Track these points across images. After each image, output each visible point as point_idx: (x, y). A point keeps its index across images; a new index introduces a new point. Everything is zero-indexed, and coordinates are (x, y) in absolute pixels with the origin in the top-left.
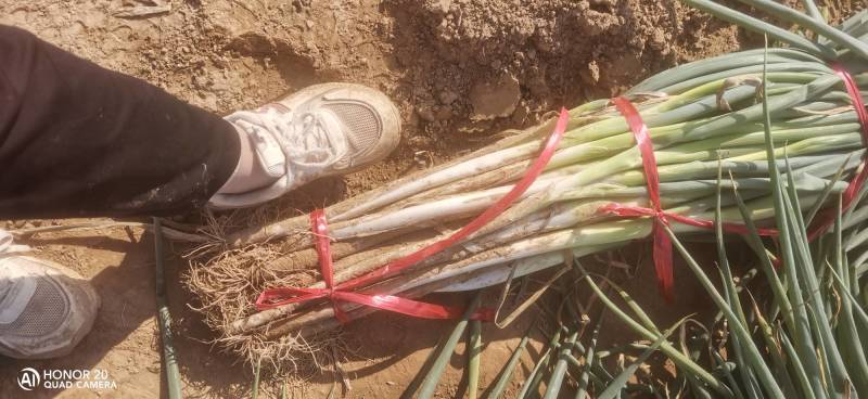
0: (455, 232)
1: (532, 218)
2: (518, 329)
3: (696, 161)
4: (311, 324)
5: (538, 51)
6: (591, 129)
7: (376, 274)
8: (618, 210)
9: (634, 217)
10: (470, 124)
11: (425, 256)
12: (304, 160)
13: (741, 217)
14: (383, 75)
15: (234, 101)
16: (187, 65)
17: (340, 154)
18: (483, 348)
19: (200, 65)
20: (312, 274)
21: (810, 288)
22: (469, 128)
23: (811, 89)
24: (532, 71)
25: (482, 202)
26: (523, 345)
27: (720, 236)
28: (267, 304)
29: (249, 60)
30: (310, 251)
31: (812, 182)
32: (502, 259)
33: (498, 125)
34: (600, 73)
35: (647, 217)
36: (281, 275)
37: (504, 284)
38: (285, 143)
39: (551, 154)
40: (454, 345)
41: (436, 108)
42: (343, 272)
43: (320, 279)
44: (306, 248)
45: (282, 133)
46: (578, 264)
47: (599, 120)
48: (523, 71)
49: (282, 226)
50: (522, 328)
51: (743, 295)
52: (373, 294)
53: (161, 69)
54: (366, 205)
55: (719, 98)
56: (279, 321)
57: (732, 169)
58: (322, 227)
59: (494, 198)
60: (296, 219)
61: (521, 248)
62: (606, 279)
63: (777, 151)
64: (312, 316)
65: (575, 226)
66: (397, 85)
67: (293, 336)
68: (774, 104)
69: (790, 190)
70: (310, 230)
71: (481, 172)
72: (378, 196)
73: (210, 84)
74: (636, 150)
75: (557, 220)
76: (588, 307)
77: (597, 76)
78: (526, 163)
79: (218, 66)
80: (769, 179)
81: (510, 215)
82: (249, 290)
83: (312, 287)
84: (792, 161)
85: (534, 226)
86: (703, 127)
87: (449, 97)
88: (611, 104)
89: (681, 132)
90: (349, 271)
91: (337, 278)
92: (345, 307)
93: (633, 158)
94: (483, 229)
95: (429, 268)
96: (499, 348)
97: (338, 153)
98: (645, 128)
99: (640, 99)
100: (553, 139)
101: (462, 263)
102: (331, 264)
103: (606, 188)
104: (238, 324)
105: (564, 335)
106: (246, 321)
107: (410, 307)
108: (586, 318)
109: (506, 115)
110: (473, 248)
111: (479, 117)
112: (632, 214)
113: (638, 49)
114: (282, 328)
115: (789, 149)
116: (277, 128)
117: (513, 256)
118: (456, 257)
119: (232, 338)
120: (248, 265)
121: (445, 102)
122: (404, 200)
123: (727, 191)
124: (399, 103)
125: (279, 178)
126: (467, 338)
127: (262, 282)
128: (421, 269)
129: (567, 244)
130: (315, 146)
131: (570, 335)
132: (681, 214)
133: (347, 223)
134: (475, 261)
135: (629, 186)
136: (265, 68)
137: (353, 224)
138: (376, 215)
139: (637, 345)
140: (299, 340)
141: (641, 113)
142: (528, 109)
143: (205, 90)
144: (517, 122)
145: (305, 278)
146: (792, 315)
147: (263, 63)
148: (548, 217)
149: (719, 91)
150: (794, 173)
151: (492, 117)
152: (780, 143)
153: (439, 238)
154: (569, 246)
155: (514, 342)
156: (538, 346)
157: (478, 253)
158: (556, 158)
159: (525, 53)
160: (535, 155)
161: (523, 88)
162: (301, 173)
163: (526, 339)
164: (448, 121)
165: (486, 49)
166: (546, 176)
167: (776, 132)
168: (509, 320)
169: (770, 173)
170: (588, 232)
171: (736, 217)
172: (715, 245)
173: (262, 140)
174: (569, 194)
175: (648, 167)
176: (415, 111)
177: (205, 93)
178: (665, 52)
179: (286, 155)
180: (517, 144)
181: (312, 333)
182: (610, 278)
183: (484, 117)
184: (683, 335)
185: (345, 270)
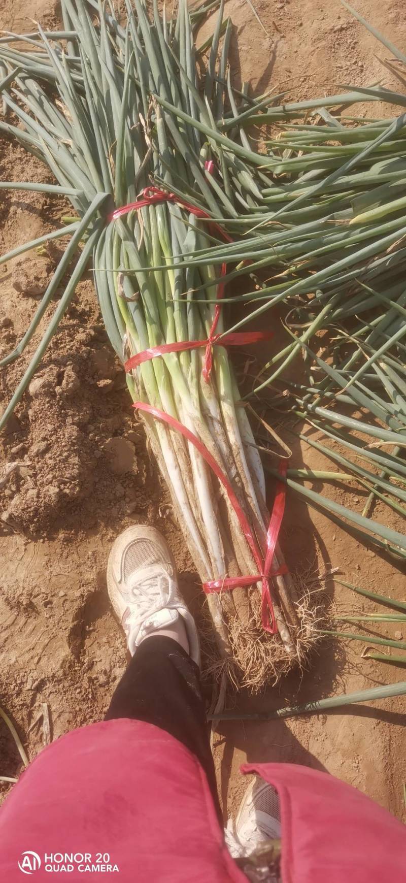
0: (222, 484)
1: (212, 428)
2: (294, 442)
3: (174, 316)
4: (289, 594)
5: (89, 423)
6: (149, 387)
7: (252, 543)
8: (208, 370)
9: (212, 358)
10: (139, 475)
11: (238, 506)
12: (167, 595)
13: (213, 287)
14: (102, 540)
15: (119, 654)
16: (90, 690)
17: (163, 571)
18: (308, 468)
19: (91, 680)
20: (251, 593)
21: (262, 243)
22: (143, 475)
23: (126, 239)
24: (103, 428)
25: (201, 466)
26: (306, 438)
27: (227, 300)
28: (273, 625)
29: (88, 642)
30: (234, 593)
31: (190, 240)
32: (241, 451)
33: (141, 454)
34: (106, 379)
35: (212, 349)
36: (252, 615)
37: (260, 451)
38: (154, 608)
39: (166, 414)
40: (306, 489)
41: (127, 499)
42: (250, 568)
43: (255, 587)
44: (232, 597)
45: (147, 611)
46: (244, 398)
47: (142, 380)
48: (103, 435)
49: (216, 615)
50: (293, 439)
51: (269, 284)
52: (267, 546)
53: (92, 711)
54: (201, 551)
55: (131, 300)
56: (286, 618)
57: (180, 293)
58: (217, 584)
59: (197, 456)
60: (210, 604)
61: (233, 438)
62: (257, 378)
63: (168, 263)
64: (282, 593)
65: (218, 399)
66: (109, 528)
67: (297, 607)
68: (136, 265)
69: (195, 255)
70: (219, 593)
71: (178, 465)
72: (194, 542)
73: (105, 672)
74: (165, 356)
75: (214, 412)
76: (278, 390)
77: (109, 381)
78: (172, 433)
79: (91, 665)
80: (187, 269)
81: (210, 445)
82: (263, 640)
83: (261, 592)
84: (175, 253)
85: (218, 428)
86: (150, 310)
87: (119, 489)
88: (131, 373)
89: (154, 326)
90: (250, 563)
91: (254, 573)
92: (276, 568)
93: (171, 359)
94: (220, 464)
95: (247, 505)
96: (307, 456)
97: (162, 572)
98: (150, 350)
99: (128, 353)
100: (155, 413)
101: (244, 481)
102: (243, 577)
103: (192, 377)
104: (288, 649)
105: (298, 409)
106: (286, 643)
107: (276, 520)
108: (285, 393)
109: (134, 448)
110: (233, 472)
111: (135, 468)
112: (210, 360)
113: (90, 351)
114: (291, 615)
115: (167, 255)
116: (142, 615)
117: (239, 443)
118: (239, 485)
119: (298, 653)
120: (244, 641)
121: (123, 493)
122: (198, 522)
123: (195, 296)
124: (123, 528)
125: (179, 613)
126: (300, 480)
127: (257, 630)
128: (248, 511)
129: (231, 405)
130: (156, 587)
131: (298, 404)
132: (210, 327)
133: (214, 565)
134: (243, 470)
135: (190, 362)
136: (94, 630)
137: (215, 560)
138: (208, 543)
139: (305, 357)
140: (301, 603)
141: (139, 351)
142: (130, 431)
143: (110, 676)
144: (140, 441)
145: (254, 597)
146: (280, 255)
147: (90, 632)
148: (212, 418)
149: (126, 300)
150: (184, 253)
151: (135, 459)
152: (162, 261)
153: (226, 496)
154: (233, 405)
155: (303, 446)
156: (306, 428)
157: (236, 468)
158: (169, 411)
159: (90, 432)
160: (167, 427)
161: (115, 434)
162: (176, 599)
163: (301, 436)
164: (138, 491)
165: (86, 461)
166: (182, 419)
167: (154, 263)
168: (286, 448)
169: (183, 269)
170: (223, 390)
171: (213, 291)
172: (232, 303)
173: (151, 624)
174: (195, 404)
175: (177, 349)
176: (129, 516)
177: (112, 676)
178: (93, 333)
179: (162, 608)
180: (158, 439)
181: (295, 594)
182: (257, 375)
183: (135, 464)
184: (297, 326)
185: (249, 566)
